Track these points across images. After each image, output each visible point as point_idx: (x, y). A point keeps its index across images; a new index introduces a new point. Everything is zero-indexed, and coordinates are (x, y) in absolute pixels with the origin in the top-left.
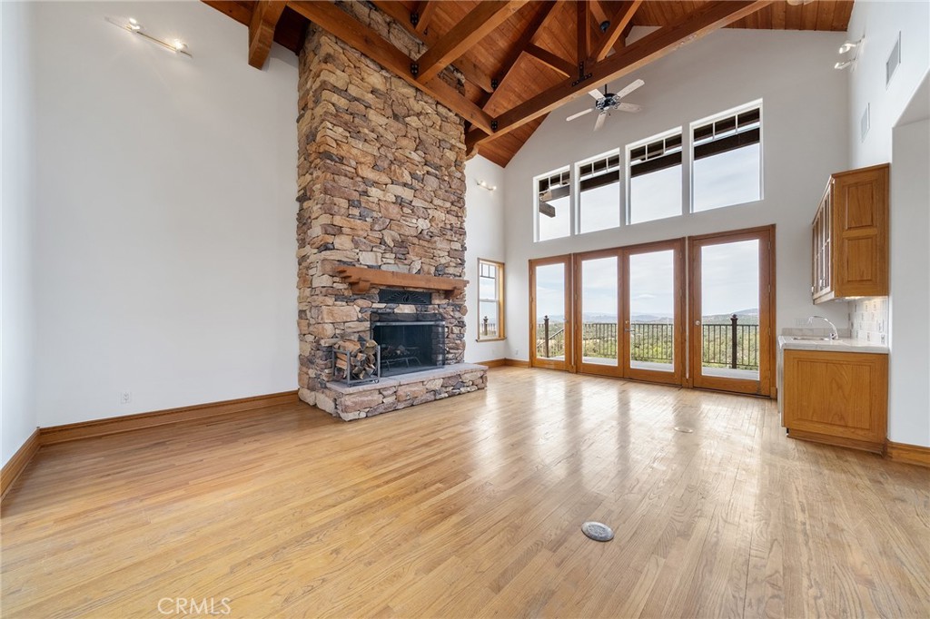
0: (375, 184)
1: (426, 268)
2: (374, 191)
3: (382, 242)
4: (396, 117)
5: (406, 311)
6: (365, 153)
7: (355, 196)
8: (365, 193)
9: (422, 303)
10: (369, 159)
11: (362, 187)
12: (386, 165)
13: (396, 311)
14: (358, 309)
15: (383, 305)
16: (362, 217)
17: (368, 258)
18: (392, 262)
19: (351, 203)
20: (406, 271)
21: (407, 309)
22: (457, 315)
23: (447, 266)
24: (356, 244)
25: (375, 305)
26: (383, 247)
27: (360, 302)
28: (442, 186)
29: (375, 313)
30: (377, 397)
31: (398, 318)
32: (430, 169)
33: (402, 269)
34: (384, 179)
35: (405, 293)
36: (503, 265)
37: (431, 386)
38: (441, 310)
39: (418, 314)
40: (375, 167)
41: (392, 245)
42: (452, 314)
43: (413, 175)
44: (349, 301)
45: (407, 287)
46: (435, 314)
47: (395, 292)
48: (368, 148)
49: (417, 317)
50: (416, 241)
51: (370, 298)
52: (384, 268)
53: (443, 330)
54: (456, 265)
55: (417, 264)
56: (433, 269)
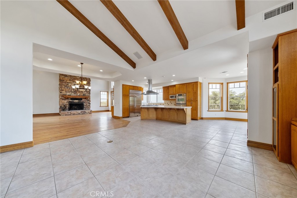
0: (69, 83)
1: (81, 94)
2: (69, 84)
3: (71, 91)
5: (76, 101)
6: (68, 79)
7: (66, 85)
8: (68, 84)
9: (80, 100)
10: (69, 79)
11: (67, 84)
12: (72, 80)
16: (67, 88)
17: (68, 94)
19: (65, 86)
22: (88, 102)
23: (86, 94)
24: (66, 92)
27: (67, 100)
29: (70, 101)
30: (67, 113)
31: (74, 102)
33: (75, 95)
34: (72, 82)
35: (76, 98)
36: (108, 92)
37: (78, 112)
40: (70, 80)
41: (73, 91)
44: (65, 100)
46: (83, 102)
47: (74, 98)
48: (68, 78)
49: (79, 102)
51: (69, 99)
52: (72, 95)
53: (85, 104)
54: (88, 94)
55: (79, 94)
56: (82, 95)
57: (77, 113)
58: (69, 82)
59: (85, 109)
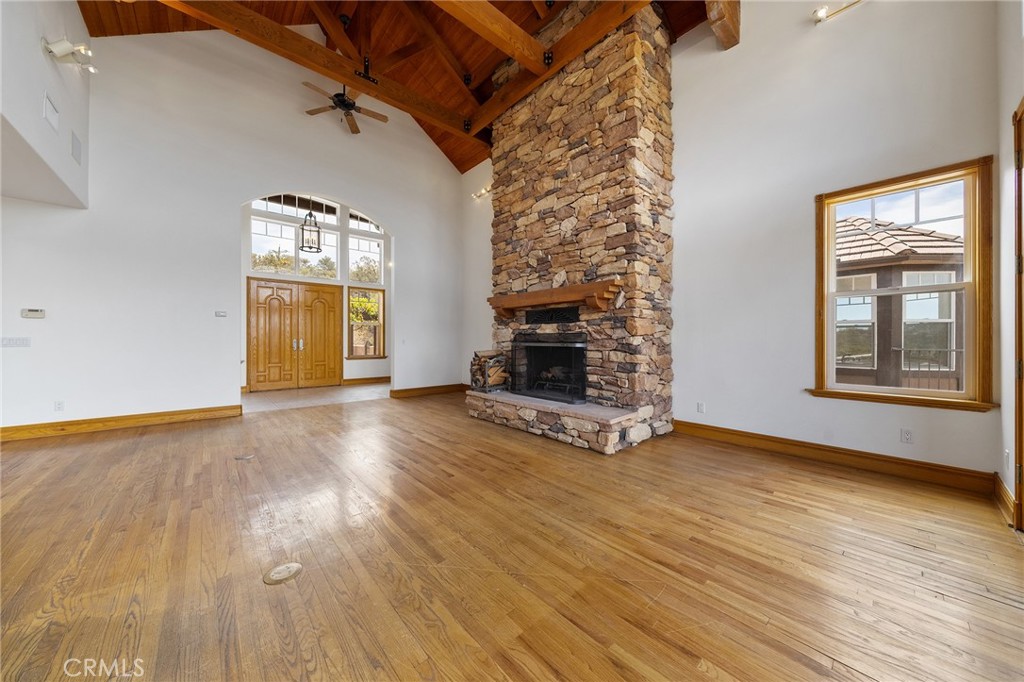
1: (571, 276)
2: (521, 222)
3: (528, 265)
4: (539, 130)
5: (548, 331)
8: (516, 227)
9: (566, 319)
10: (518, 195)
13: (538, 331)
14: (511, 331)
15: (527, 326)
16: (514, 250)
17: (517, 285)
18: (537, 281)
20: (549, 287)
21: (549, 329)
22: (619, 333)
23: (603, 263)
24: (509, 276)
25: (522, 327)
26: (529, 270)
27: (511, 324)
28: (592, 159)
29: (523, 334)
32: (573, 152)
33: (545, 286)
35: (549, 311)
38: (590, 329)
39: (560, 334)
40: (524, 198)
41: (535, 265)
42: (609, 332)
43: (556, 177)
45: (549, 304)
46: (581, 333)
47: (541, 312)
49: (560, 337)
50: (560, 249)
51: (518, 320)
52: (530, 290)
53: (593, 355)
54: (619, 257)
55: (560, 277)
56: (579, 276)
57: (520, 418)
58: (517, 208)
59: (598, 401)
